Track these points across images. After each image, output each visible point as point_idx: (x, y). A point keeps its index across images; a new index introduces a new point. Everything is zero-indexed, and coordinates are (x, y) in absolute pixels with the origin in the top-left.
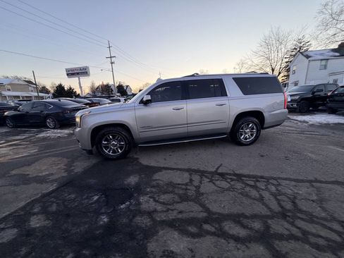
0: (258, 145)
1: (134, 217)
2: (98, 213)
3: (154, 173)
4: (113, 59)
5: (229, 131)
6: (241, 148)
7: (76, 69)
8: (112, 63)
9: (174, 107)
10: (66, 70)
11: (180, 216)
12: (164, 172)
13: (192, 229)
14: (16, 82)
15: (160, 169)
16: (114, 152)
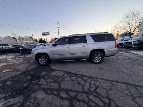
0: (102, 64)
1: (35, 85)
2: (26, 82)
3: (52, 72)
4: (59, 28)
5: (88, 57)
7: (45, 33)
8: (58, 30)
10: (42, 33)
11: (49, 87)
12: (56, 71)
13: (49, 92)
14: (27, 38)
16: (43, 63)
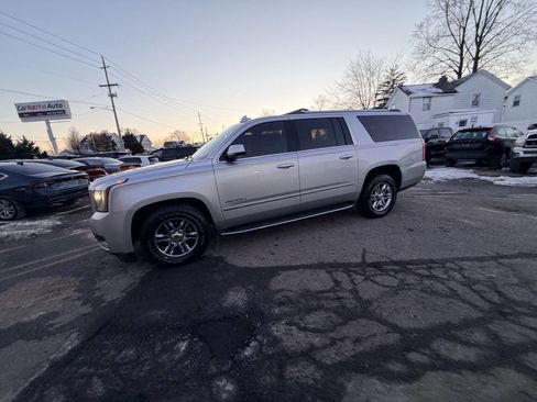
4: (114, 89)
5: (357, 197)
6: (374, 221)
7: (39, 105)
8: (112, 96)
9: (279, 164)
10: (18, 106)
11: (360, 348)
13: (396, 367)
15: (275, 271)
16: (177, 250)
